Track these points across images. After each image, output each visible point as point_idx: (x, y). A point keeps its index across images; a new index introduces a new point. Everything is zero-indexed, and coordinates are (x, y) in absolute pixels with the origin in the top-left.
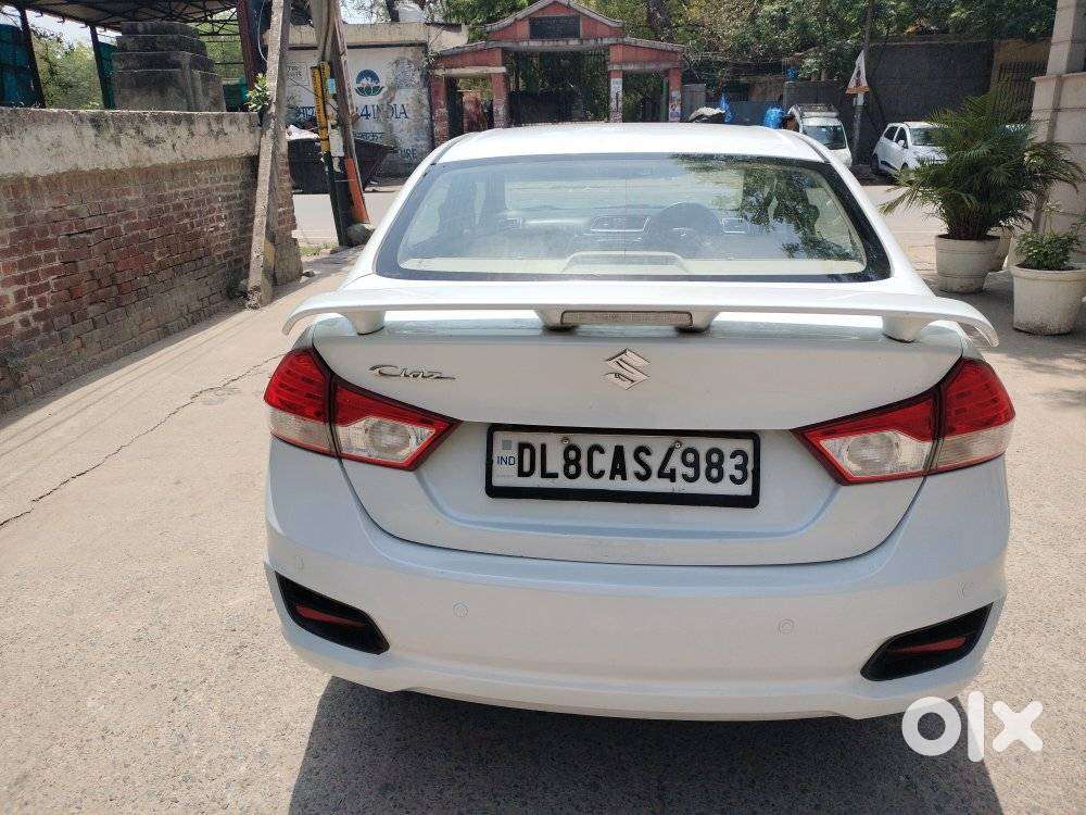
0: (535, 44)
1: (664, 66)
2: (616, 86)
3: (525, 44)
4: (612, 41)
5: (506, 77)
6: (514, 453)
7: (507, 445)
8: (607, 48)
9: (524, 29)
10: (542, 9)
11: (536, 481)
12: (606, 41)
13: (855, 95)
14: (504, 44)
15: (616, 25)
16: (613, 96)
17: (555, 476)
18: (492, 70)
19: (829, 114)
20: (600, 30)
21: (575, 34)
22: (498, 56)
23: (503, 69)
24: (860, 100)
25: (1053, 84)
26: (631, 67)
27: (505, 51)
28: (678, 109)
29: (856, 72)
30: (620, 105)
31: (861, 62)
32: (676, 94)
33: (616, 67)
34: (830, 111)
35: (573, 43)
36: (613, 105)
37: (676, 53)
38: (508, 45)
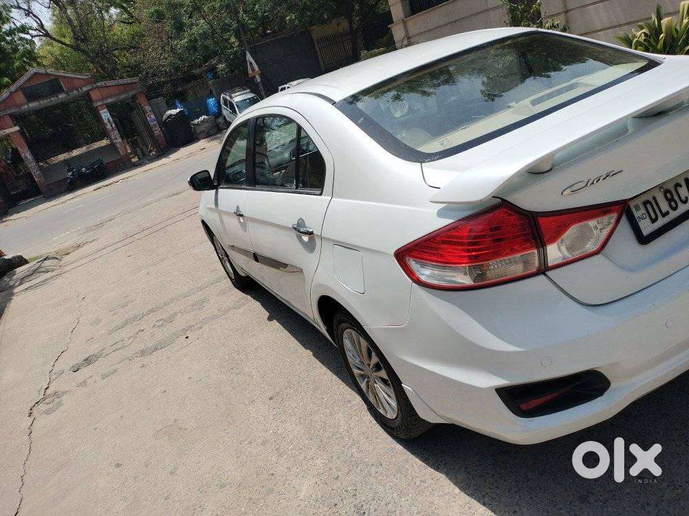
0: (33, 105)
1: (131, 93)
2: (105, 115)
3: (26, 107)
4: (89, 87)
5: (21, 132)
6: (643, 211)
7: (637, 208)
8: (88, 93)
9: (20, 97)
10: (28, 80)
11: (662, 221)
12: (85, 89)
13: (255, 77)
14: (9, 112)
15: (86, 77)
16: (106, 121)
17: (667, 213)
18: (8, 131)
19: (245, 91)
20: (77, 83)
21: (61, 90)
22: (9, 121)
23: (17, 128)
24: (258, 79)
25: (401, 26)
26: (110, 100)
27: (12, 116)
28: (153, 117)
29: (248, 63)
30: (114, 125)
31: (249, 57)
32: (148, 108)
33: (99, 103)
34: (244, 89)
35: (62, 96)
36: (109, 127)
37: (135, 83)
38: (13, 110)
